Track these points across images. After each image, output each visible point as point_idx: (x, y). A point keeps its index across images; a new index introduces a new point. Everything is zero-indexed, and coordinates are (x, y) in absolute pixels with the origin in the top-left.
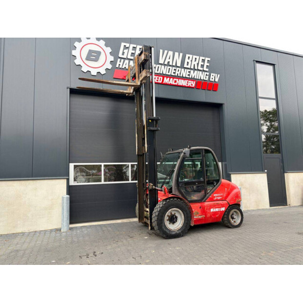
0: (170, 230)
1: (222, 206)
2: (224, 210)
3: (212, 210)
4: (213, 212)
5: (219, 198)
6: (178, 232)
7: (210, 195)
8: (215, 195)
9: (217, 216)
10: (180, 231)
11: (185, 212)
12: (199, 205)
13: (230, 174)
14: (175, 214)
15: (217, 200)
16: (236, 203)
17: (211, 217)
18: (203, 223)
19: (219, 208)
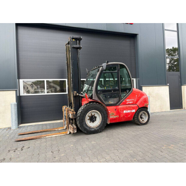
0: (90, 128)
1: (133, 108)
2: (134, 112)
3: (125, 112)
4: (125, 113)
5: (131, 102)
6: (96, 129)
7: (123, 100)
8: (127, 100)
9: (129, 116)
10: (98, 128)
11: (102, 113)
12: (115, 107)
13: (142, 87)
14: (94, 114)
15: (129, 104)
16: (144, 106)
17: (124, 117)
18: (118, 121)
19: (130, 110)
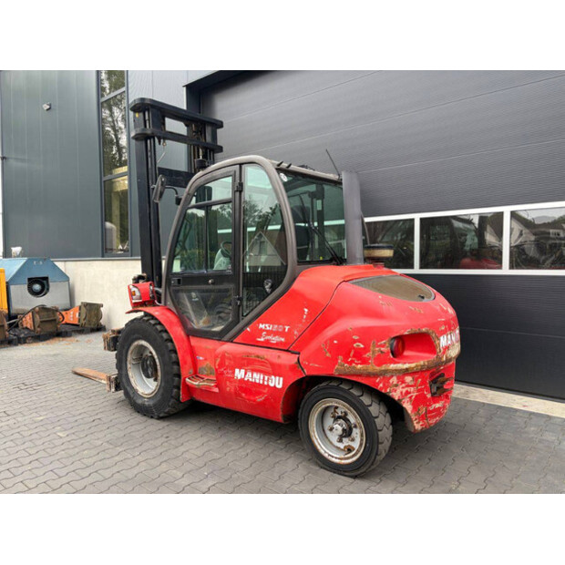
1: (275, 370)
2: (278, 386)
3: (239, 374)
5: (275, 339)
8: (262, 326)
9: (260, 399)
15: (267, 345)
19: (265, 373)
